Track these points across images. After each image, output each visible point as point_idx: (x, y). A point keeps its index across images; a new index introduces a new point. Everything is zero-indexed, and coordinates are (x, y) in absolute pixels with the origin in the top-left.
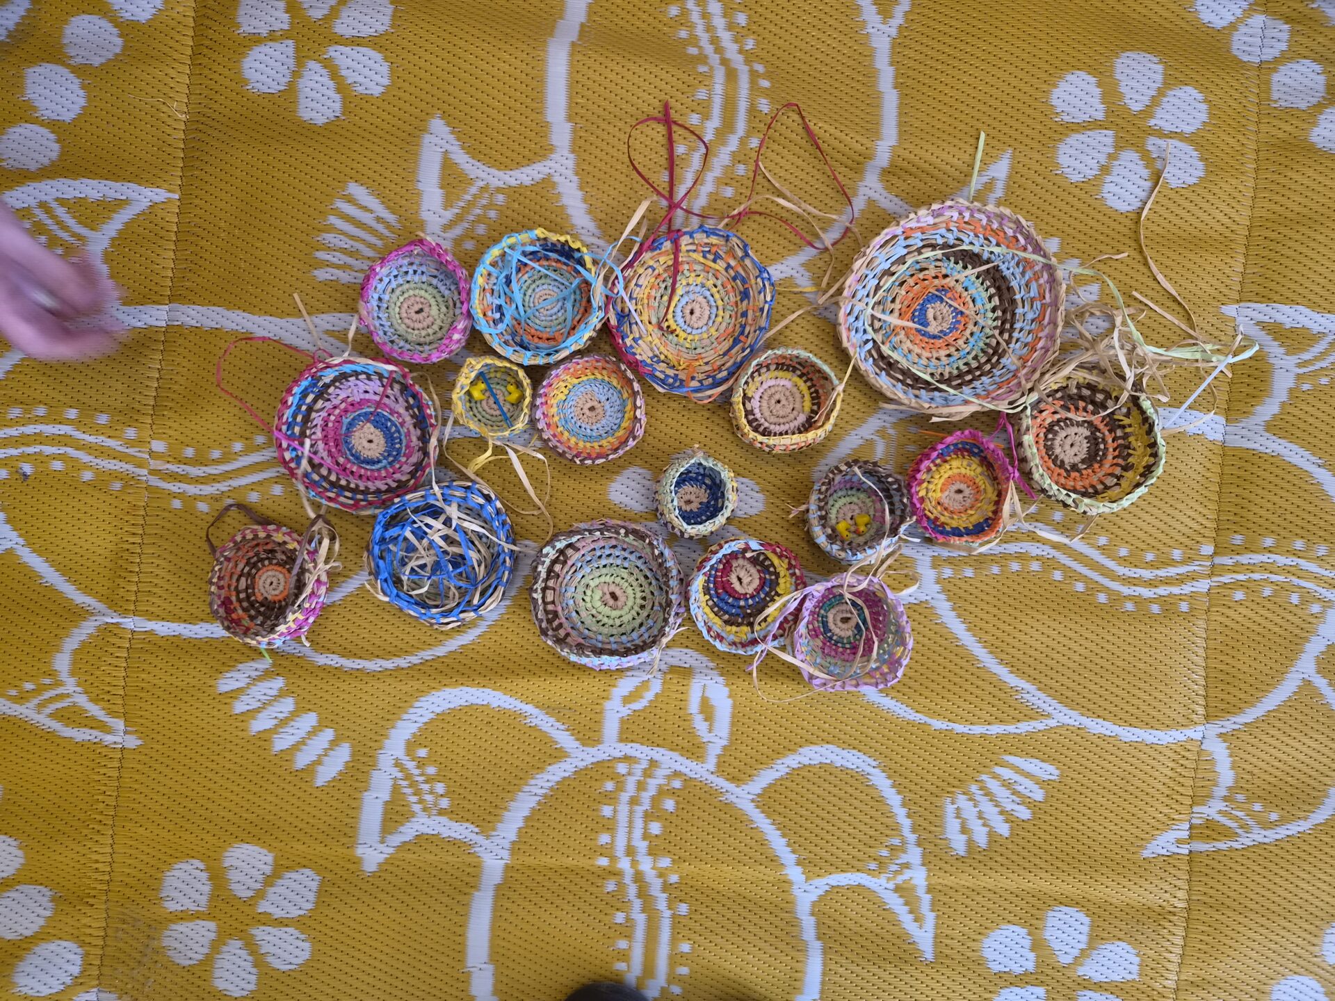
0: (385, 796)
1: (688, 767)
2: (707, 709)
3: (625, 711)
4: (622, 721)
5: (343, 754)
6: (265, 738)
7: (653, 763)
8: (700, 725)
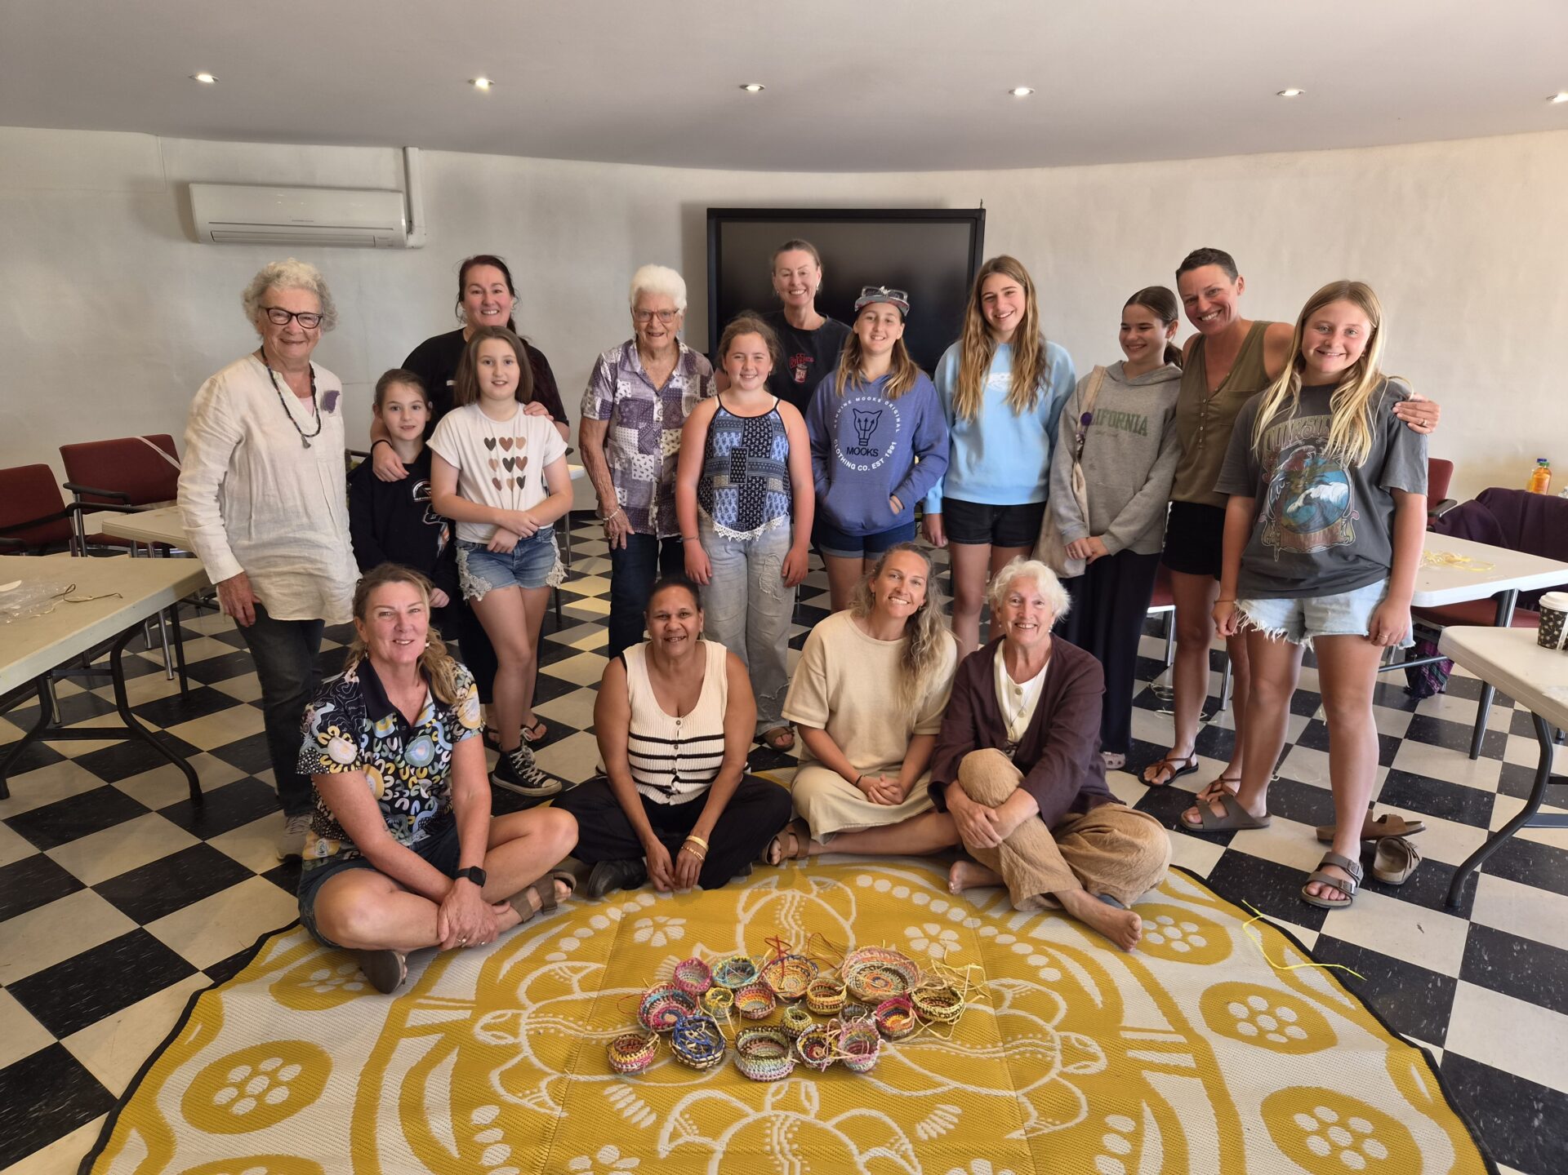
0: (671, 1130)
1: (802, 1117)
2: (808, 1097)
3: (774, 1100)
4: (772, 1104)
5: (653, 1117)
6: (620, 1111)
7: (787, 1116)
8: (806, 1104)
